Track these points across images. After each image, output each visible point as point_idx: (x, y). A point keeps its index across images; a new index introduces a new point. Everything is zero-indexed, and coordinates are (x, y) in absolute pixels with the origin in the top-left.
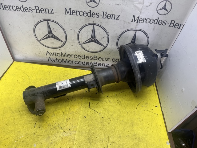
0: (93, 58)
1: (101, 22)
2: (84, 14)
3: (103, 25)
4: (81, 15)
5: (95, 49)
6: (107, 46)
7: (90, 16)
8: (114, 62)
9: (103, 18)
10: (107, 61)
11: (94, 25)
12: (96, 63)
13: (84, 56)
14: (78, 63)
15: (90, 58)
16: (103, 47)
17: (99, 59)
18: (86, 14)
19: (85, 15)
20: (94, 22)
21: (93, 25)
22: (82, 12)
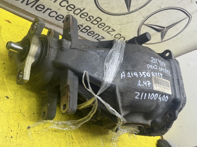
0: (92, 20)
5: (112, 8)
6: (133, 12)
10: (108, 32)
12: (89, 28)
13: (81, 11)
14: (56, 15)
15: (87, 17)
16: (127, 11)
17: (100, 24)
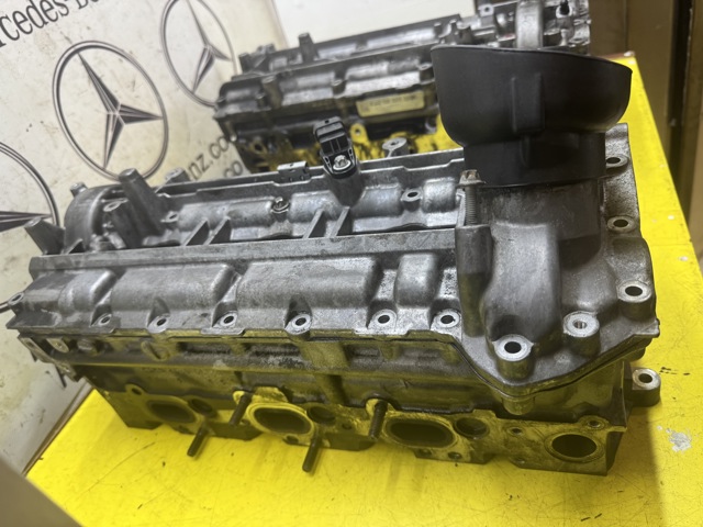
1: (89, 28)
2: (18, 24)
3: (100, 37)
4: (15, 35)
7: (45, 23)
8: (222, 158)
9: (81, 7)
11: (77, 51)
18: (26, 20)
19: (26, 26)
20: (67, 38)
21: (76, 56)
22: (7, 17)
